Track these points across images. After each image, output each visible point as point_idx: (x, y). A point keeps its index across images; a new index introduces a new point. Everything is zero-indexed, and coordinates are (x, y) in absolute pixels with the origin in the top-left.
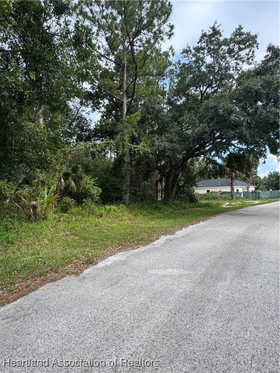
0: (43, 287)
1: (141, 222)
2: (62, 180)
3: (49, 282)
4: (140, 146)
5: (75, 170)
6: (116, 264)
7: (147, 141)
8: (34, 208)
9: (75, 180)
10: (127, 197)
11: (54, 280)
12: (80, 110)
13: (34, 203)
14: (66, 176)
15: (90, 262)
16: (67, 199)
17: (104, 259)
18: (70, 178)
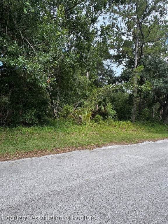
0: (74, 151)
1: (139, 132)
2: (97, 105)
3: (77, 150)
4: (143, 86)
5: (104, 100)
6: (111, 149)
7: (148, 83)
8: (80, 118)
9: (104, 106)
10: (134, 117)
11: (79, 150)
12: (110, 66)
13: (80, 116)
14: (100, 103)
15: (99, 146)
16: (98, 116)
17: (107, 146)
18: (101, 104)
